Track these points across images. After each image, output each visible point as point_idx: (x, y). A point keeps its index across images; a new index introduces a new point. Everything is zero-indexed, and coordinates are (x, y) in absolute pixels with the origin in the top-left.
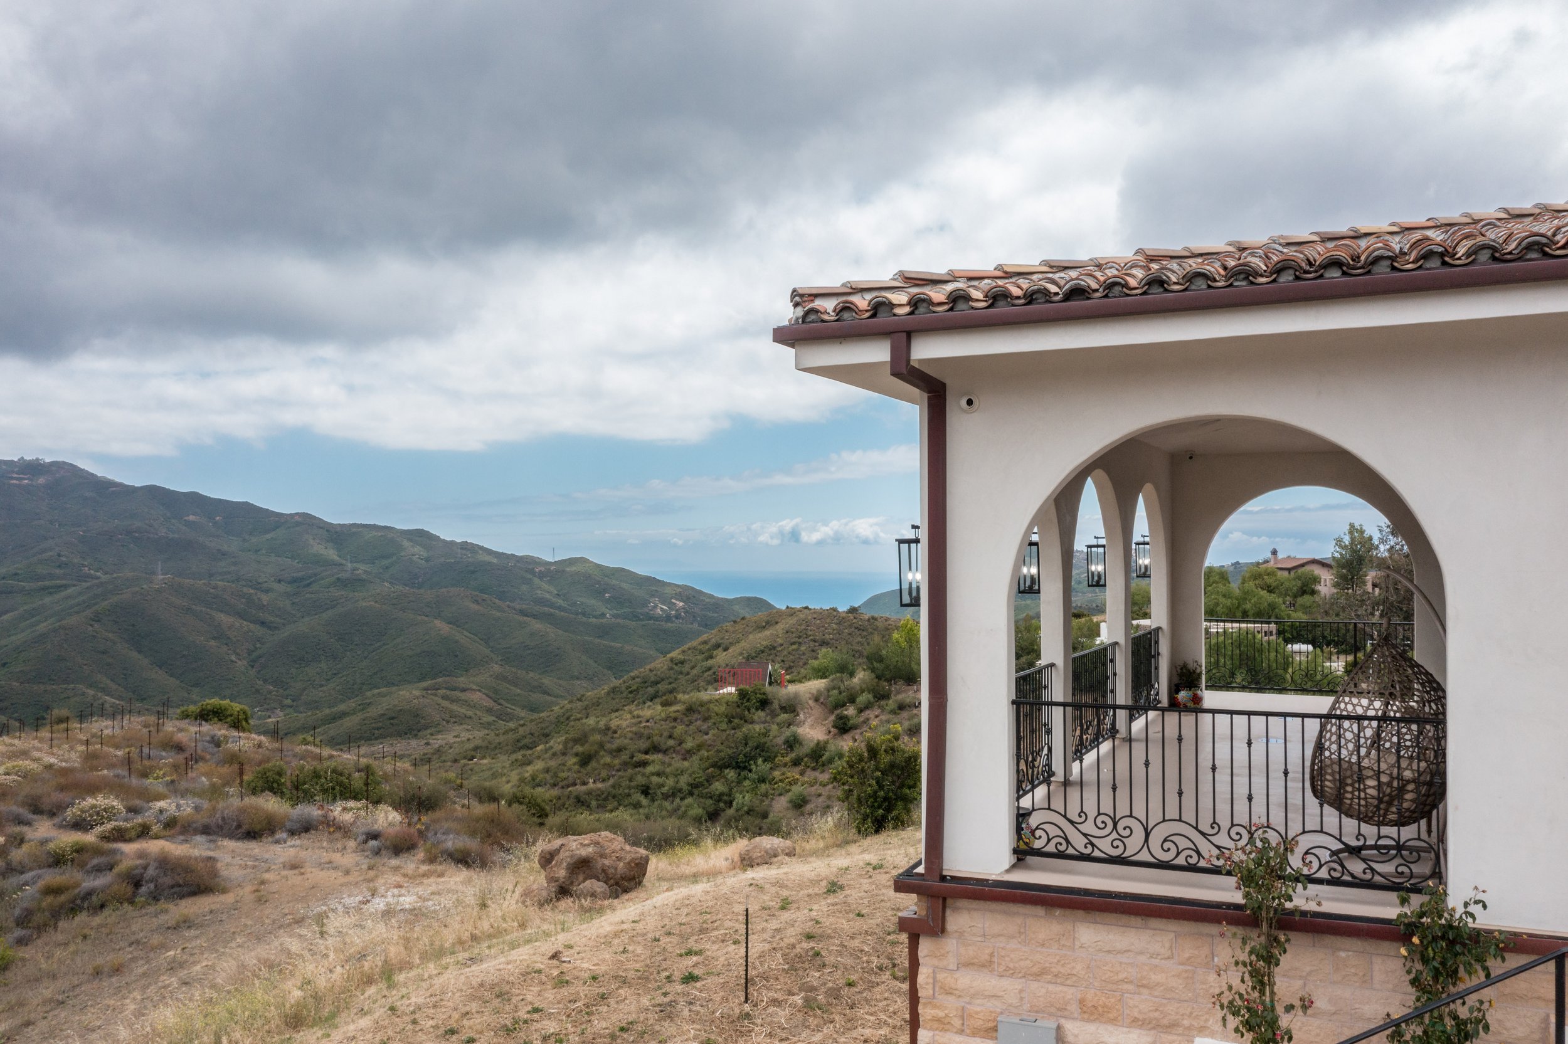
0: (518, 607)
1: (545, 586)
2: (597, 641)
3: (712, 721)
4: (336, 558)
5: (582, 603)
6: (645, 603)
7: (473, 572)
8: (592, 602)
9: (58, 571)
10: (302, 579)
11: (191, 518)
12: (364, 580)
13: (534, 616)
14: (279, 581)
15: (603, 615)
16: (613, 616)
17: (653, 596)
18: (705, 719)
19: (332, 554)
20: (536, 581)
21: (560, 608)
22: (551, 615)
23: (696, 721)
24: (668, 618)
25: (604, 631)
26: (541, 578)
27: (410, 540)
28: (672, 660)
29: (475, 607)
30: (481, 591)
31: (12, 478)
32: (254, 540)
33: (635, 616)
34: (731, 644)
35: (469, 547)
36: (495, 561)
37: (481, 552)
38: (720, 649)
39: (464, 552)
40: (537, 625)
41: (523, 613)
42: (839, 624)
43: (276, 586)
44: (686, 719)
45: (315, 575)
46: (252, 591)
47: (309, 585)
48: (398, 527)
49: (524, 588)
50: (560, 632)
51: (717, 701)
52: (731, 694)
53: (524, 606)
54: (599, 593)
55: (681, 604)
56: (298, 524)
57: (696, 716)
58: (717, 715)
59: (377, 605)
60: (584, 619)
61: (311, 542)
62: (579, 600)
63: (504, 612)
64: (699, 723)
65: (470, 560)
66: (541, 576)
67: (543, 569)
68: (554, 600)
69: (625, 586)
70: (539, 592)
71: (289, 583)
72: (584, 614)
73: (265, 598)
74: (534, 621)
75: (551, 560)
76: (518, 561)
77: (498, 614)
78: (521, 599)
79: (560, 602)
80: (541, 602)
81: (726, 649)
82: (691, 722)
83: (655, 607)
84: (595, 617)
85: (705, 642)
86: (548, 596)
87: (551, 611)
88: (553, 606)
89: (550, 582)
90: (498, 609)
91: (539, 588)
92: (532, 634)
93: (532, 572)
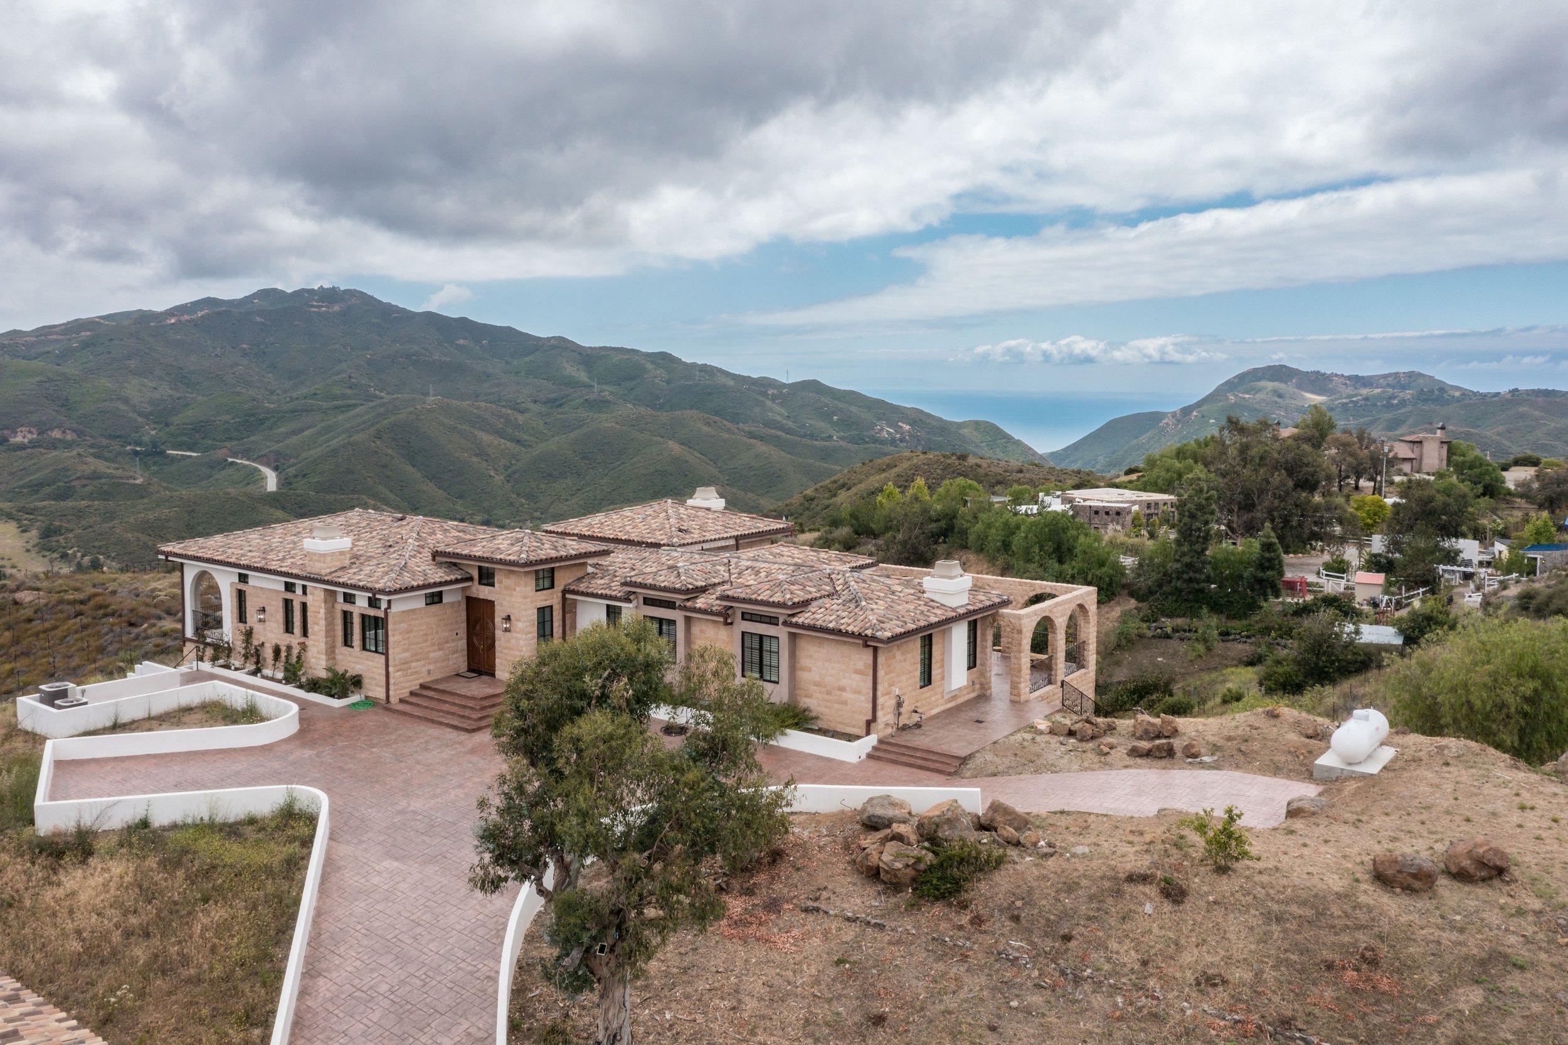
0: (747, 429)
1: (777, 408)
2: (818, 464)
4: (586, 380)
5: (811, 425)
6: (872, 426)
7: (710, 394)
8: (820, 424)
9: (349, 392)
10: (556, 400)
11: (462, 342)
12: (608, 402)
13: (761, 439)
14: (535, 402)
15: (830, 437)
16: (842, 438)
17: (880, 419)
19: (583, 377)
20: (769, 403)
21: (789, 431)
22: (777, 437)
24: (893, 442)
25: (827, 455)
26: (773, 400)
27: (653, 362)
29: (706, 429)
30: (717, 413)
31: (313, 306)
32: (515, 362)
33: (861, 439)
34: (855, 484)
35: (708, 369)
36: (731, 383)
37: (719, 374)
39: (704, 374)
40: (761, 447)
41: (751, 435)
43: (532, 406)
45: (567, 396)
46: (509, 412)
47: (561, 405)
48: (643, 350)
49: (757, 410)
50: (783, 454)
53: (753, 429)
54: (826, 415)
55: (908, 427)
56: (554, 347)
59: (617, 426)
60: (809, 442)
61: (565, 365)
62: (808, 423)
63: (734, 434)
65: (708, 382)
66: (774, 398)
67: (777, 391)
68: (784, 422)
69: (853, 409)
70: (770, 414)
71: (545, 403)
72: (811, 436)
73: (521, 419)
74: (759, 443)
75: (785, 381)
76: (753, 384)
77: (727, 436)
78: (753, 421)
79: (790, 424)
80: (769, 424)
83: (882, 429)
84: (823, 439)
86: (778, 418)
87: (779, 433)
88: (781, 428)
89: (781, 405)
90: (728, 431)
91: (771, 410)
92: (757, 456)
93: (765, 394)
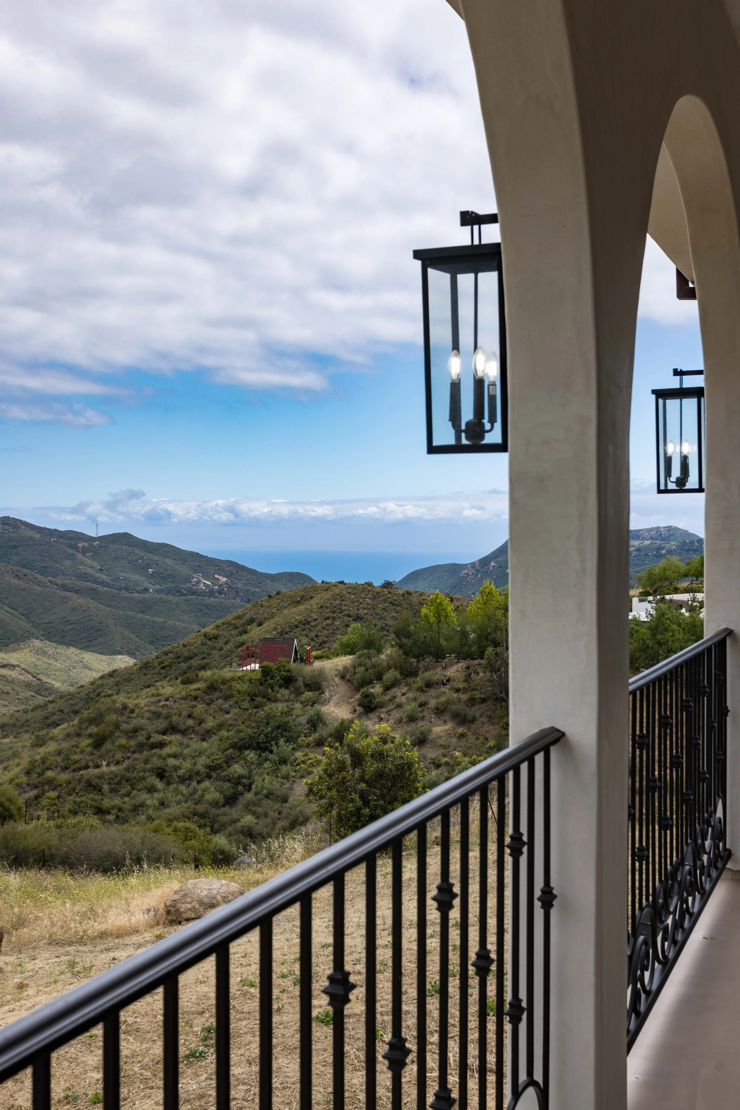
0: (59, 582)
1: (89, 561)
2: (140, 616)
3: (235, 699)
5: (125, 579)
6: (188, 580)
7: (15, 547)
8: (136, 577)
13: (77, 591)
15: (146, 590)
16: (157, 591)
17: (196, 571)
18: (226, 698)
20: (79, 556)
21: (103, 584)
22: (94, 589)
23: (217, 699)
24: (211, 593)
25: (146, 607)
26: (84, 554)
28: (205, 635)
29: (16, 581)
30: (23, 566)
33: (178, 591)
34: (266, 619)
35: (11, 522)
36: (37, 536)
37: (23, 527)
38: (254, 624)
39: (6, 527)
40: (78, 600)
41: (64, 587)
42: (374, 598)
44: (207, 697)
49: (67, 563)
50: (102, 607)
51: (239, 678)
52: (254, 671)
53: (66, 581)
54: (142, 569)
55: (224, 579)
57: (217, 694)
58: (239, 692)
60: (127, 594)
62: (122, 576)
63: (46, 587)
64: (220, 701)
65: (11, 535)
66: (85, 551)
67: (86, 544)
68: (98, 575)
69: (168, 562)
70: (82, 567)
72: (127, 589)
74: (75, 596)
75: (94, 535)
76: (61, 537)
77: (39, 589)
78: (64, 574)
79: (103, 577)
80: (84, 577)
81: (260, 624)
82: (212, 701)
83: (199, 582)
84: (137, 592)
85: (239, 617)
86: (91, 571)
87: (94, 586)
88: (95, 581)
89: (93, 558)
90: (40, 584)
91: (82, 563)
92: (74, 609)
93: (75, 548)
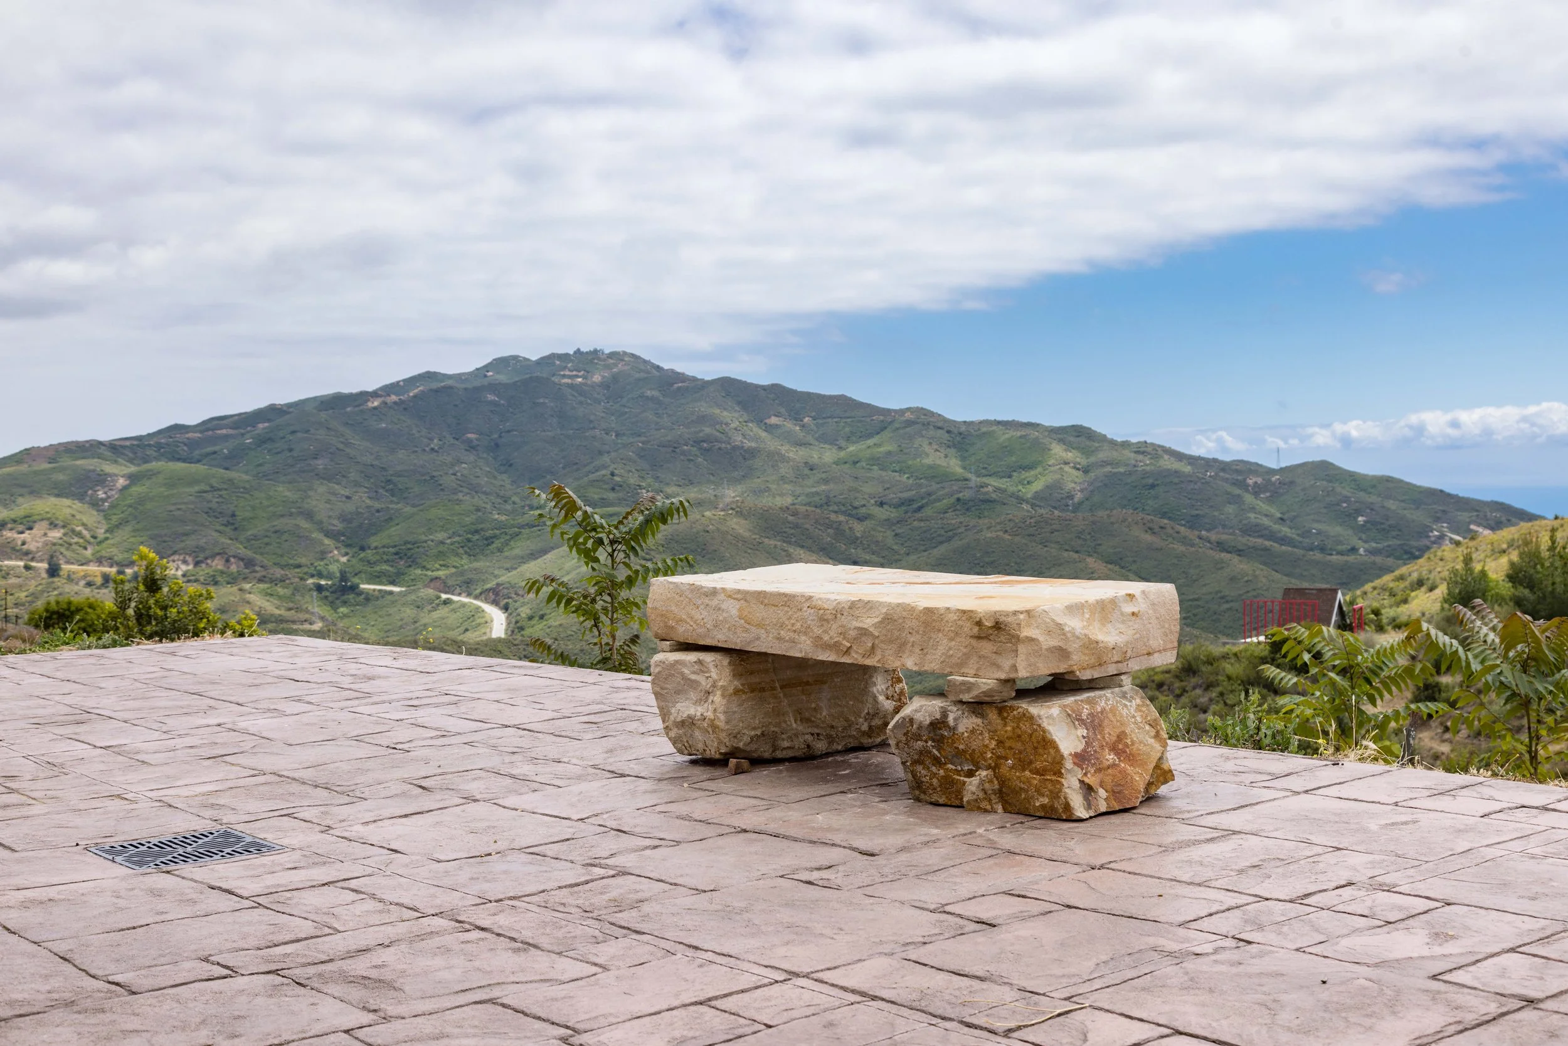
0: (1214, 538)
1: (1262, 506)
3: (1220, 689)
4: (959, 470)
5: (1319, 533)
6: (1425, 533)
7: (1153, 486)
8: (1336, 530)
9: (611, 496)
10: (911, 501)
11: (774, 420)
12: (994, 501)
13: (1240, 552)
14: (882, 504)
15: (1354, 550)
16: (1371, 552)
17: (1437, 520)
18: (1208, 687)
19: (954, 465)
20: (1249, 498)
21: (1283, 540)
22: (1266, 549)
23: (1194, 688)
26: (1256, 494)
27: (1061, 441)
29: (1148, 538)
30: (1164, 515)
31: (564, 376)
32: (852, 448)
33: (1406, 552)
35: (1149, 449)
36: (1188, 469)
37: (1166, 457)
39: (1140, 457)
40: (1238, 565)
41: (1221, 546)
43: (877, 511)
44: (1177, 684)
45: (929, 494)
46: (842, 518)
47: (920, 509)
48: (1047, 424)
49: (1230, 509)
50: (1275, 576)
51: (1235, 655)
52: (1259, 643)
53: (1224, 537)
54: (1347, 517)
56: (910, 423)
57: (1194, 681)
58: (1229, 678)
59: (1007, 537)
60: (1319, 557)
61: (927, 448)
62: (1315, 527)
63: (1193, 545)
64: (1198, 691)
65: (1148, 468)
66: (1257, 491)
67: (1259, 480)
68: (1276, 527)
69: (1391, 505)
70: (1252, 515)
71: (897, 506)
72: (1322, 549)
73: (859, 528)
74: (1236, 559)
75: (1273, 465)
76: (1223, 470)
77: (1182, 548)
78: (1224, 526)
79: (1285, 530)
82: (1184, 691)
83: (1442, 537)
84: (1340, 553)
86: (1266, 521)
87: (1268, 543)
88: (1272, 536)
89: (1270, 500)
90: (1184, 541)
91: (1253, 509)
92: (1233, 579)
93: (1243, 485)
